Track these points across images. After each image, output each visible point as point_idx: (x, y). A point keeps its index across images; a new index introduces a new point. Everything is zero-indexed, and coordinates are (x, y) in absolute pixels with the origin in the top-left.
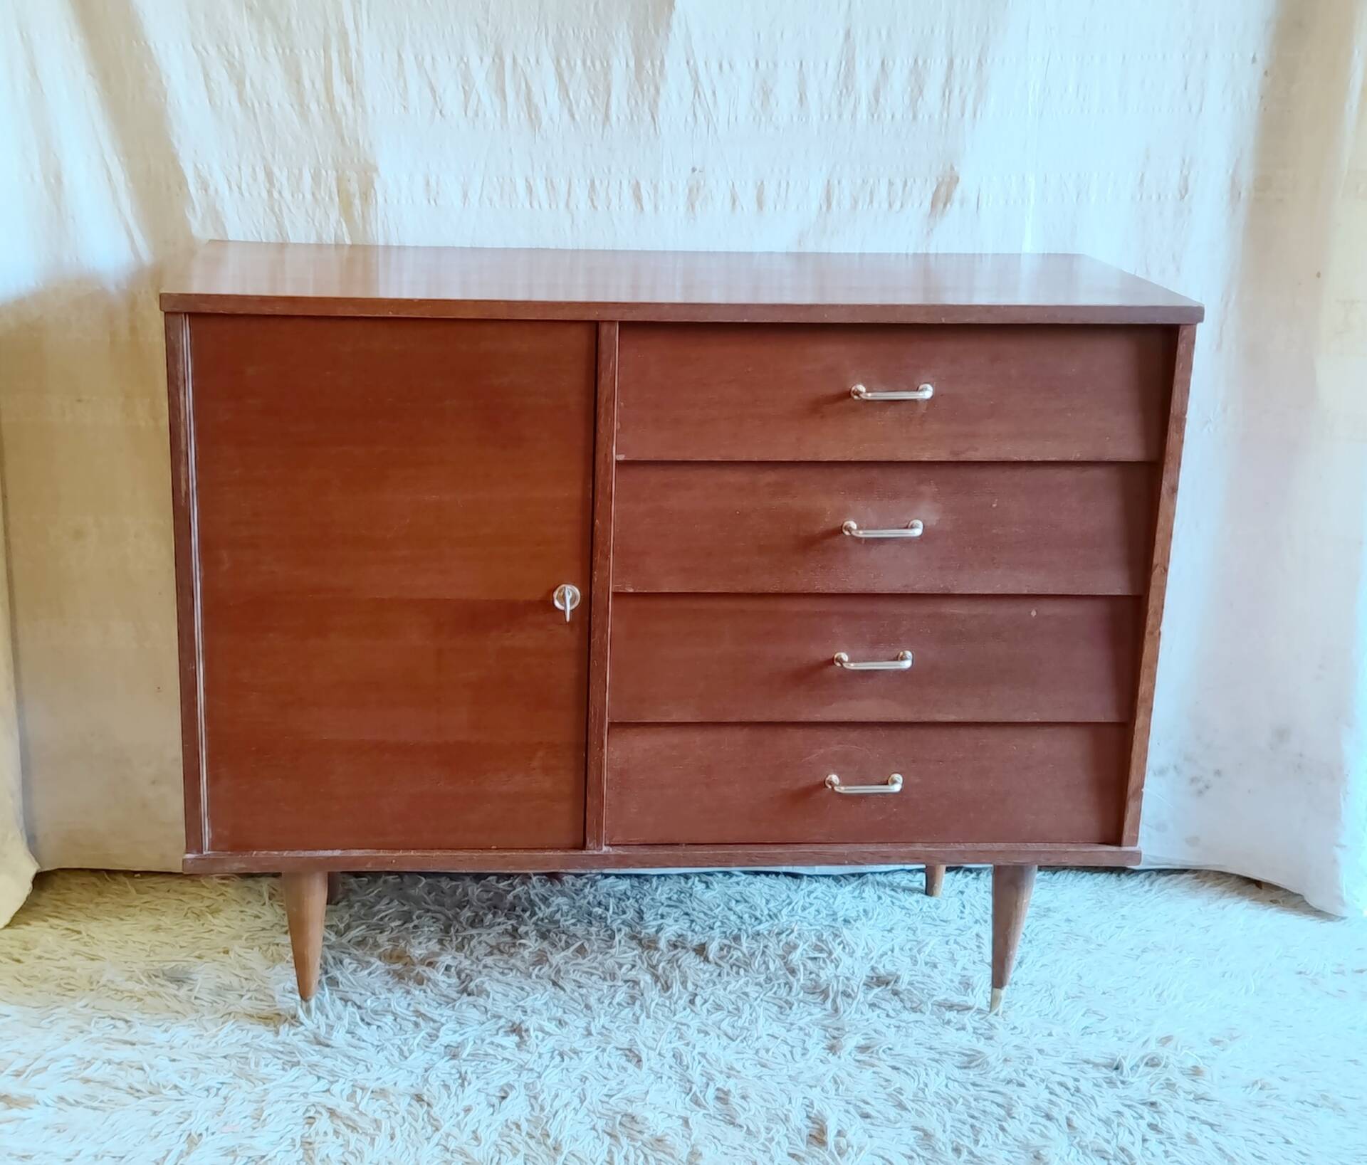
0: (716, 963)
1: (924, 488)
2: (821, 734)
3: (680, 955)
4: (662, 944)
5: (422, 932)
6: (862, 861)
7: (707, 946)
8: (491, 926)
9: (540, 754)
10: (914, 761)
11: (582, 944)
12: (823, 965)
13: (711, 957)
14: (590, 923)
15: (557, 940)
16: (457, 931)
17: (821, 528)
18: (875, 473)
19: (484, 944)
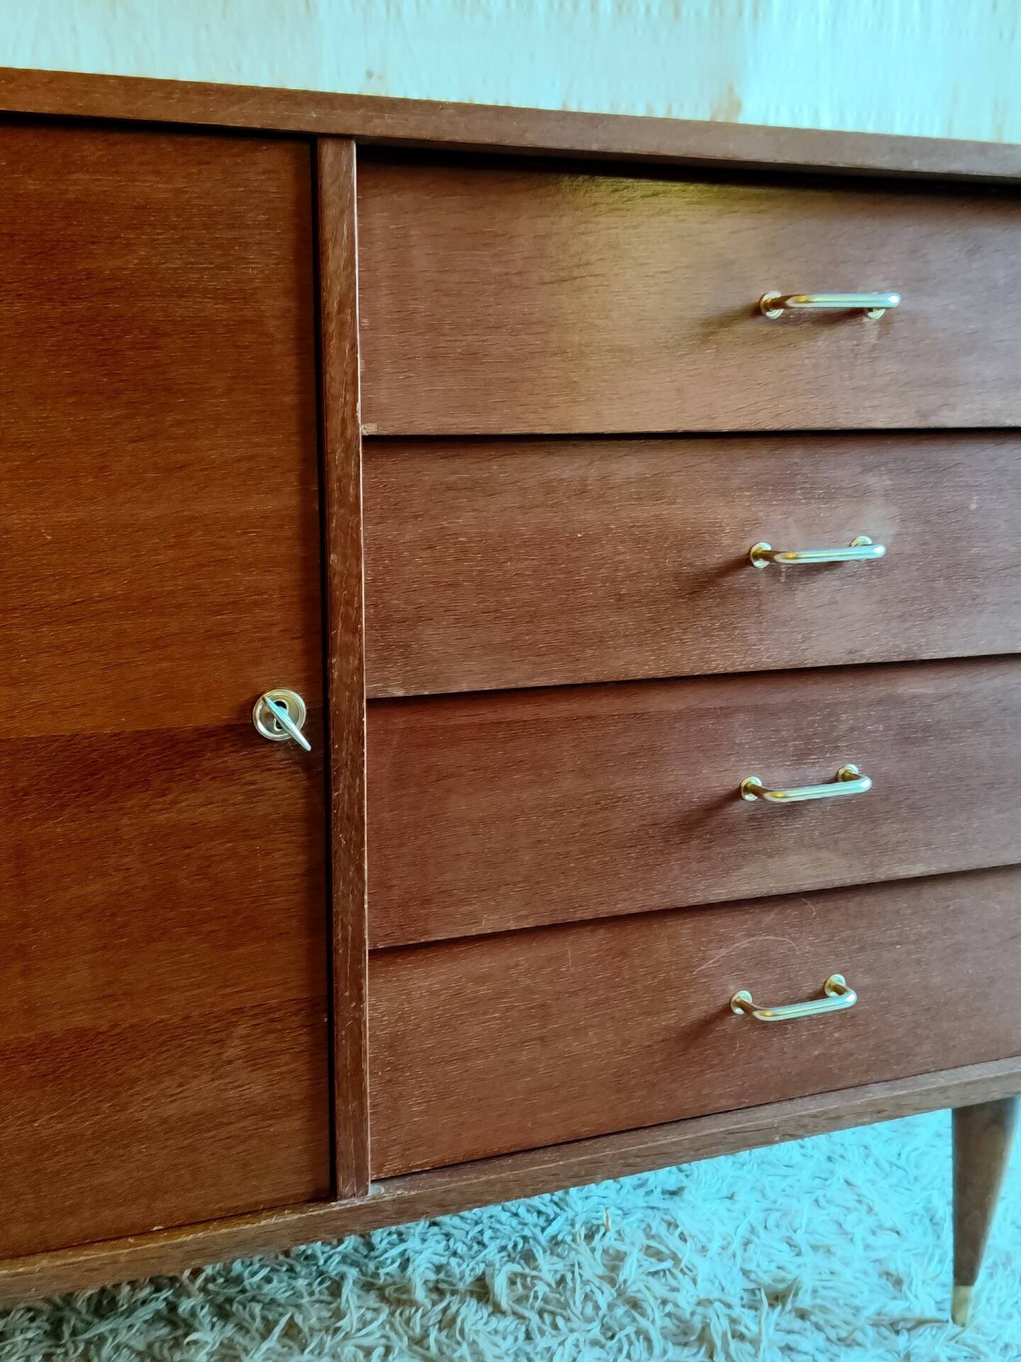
0: (514, 1313)
1: (871, 480)
2: (721, 924)
3: (454, 1308)
4: (420, 1294)
5: (14, 1345)
6: (801, 1132)
7: (488, 1280)
8: (131, 1311)
9: (241, 1030)
10: (861, 949)
11: (292, 1318)
12: (674, 1283)
13: (504, 1304)
14: (291, 1269)
15: (247, 1317)
16: (74, 1333)
17: (715, 558)
18: (797, 455)
19: (125, 1352)
